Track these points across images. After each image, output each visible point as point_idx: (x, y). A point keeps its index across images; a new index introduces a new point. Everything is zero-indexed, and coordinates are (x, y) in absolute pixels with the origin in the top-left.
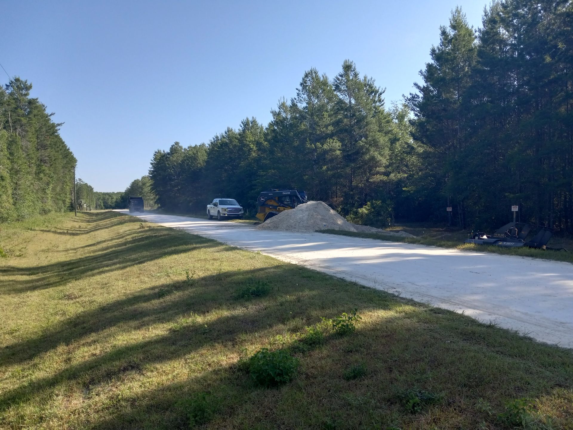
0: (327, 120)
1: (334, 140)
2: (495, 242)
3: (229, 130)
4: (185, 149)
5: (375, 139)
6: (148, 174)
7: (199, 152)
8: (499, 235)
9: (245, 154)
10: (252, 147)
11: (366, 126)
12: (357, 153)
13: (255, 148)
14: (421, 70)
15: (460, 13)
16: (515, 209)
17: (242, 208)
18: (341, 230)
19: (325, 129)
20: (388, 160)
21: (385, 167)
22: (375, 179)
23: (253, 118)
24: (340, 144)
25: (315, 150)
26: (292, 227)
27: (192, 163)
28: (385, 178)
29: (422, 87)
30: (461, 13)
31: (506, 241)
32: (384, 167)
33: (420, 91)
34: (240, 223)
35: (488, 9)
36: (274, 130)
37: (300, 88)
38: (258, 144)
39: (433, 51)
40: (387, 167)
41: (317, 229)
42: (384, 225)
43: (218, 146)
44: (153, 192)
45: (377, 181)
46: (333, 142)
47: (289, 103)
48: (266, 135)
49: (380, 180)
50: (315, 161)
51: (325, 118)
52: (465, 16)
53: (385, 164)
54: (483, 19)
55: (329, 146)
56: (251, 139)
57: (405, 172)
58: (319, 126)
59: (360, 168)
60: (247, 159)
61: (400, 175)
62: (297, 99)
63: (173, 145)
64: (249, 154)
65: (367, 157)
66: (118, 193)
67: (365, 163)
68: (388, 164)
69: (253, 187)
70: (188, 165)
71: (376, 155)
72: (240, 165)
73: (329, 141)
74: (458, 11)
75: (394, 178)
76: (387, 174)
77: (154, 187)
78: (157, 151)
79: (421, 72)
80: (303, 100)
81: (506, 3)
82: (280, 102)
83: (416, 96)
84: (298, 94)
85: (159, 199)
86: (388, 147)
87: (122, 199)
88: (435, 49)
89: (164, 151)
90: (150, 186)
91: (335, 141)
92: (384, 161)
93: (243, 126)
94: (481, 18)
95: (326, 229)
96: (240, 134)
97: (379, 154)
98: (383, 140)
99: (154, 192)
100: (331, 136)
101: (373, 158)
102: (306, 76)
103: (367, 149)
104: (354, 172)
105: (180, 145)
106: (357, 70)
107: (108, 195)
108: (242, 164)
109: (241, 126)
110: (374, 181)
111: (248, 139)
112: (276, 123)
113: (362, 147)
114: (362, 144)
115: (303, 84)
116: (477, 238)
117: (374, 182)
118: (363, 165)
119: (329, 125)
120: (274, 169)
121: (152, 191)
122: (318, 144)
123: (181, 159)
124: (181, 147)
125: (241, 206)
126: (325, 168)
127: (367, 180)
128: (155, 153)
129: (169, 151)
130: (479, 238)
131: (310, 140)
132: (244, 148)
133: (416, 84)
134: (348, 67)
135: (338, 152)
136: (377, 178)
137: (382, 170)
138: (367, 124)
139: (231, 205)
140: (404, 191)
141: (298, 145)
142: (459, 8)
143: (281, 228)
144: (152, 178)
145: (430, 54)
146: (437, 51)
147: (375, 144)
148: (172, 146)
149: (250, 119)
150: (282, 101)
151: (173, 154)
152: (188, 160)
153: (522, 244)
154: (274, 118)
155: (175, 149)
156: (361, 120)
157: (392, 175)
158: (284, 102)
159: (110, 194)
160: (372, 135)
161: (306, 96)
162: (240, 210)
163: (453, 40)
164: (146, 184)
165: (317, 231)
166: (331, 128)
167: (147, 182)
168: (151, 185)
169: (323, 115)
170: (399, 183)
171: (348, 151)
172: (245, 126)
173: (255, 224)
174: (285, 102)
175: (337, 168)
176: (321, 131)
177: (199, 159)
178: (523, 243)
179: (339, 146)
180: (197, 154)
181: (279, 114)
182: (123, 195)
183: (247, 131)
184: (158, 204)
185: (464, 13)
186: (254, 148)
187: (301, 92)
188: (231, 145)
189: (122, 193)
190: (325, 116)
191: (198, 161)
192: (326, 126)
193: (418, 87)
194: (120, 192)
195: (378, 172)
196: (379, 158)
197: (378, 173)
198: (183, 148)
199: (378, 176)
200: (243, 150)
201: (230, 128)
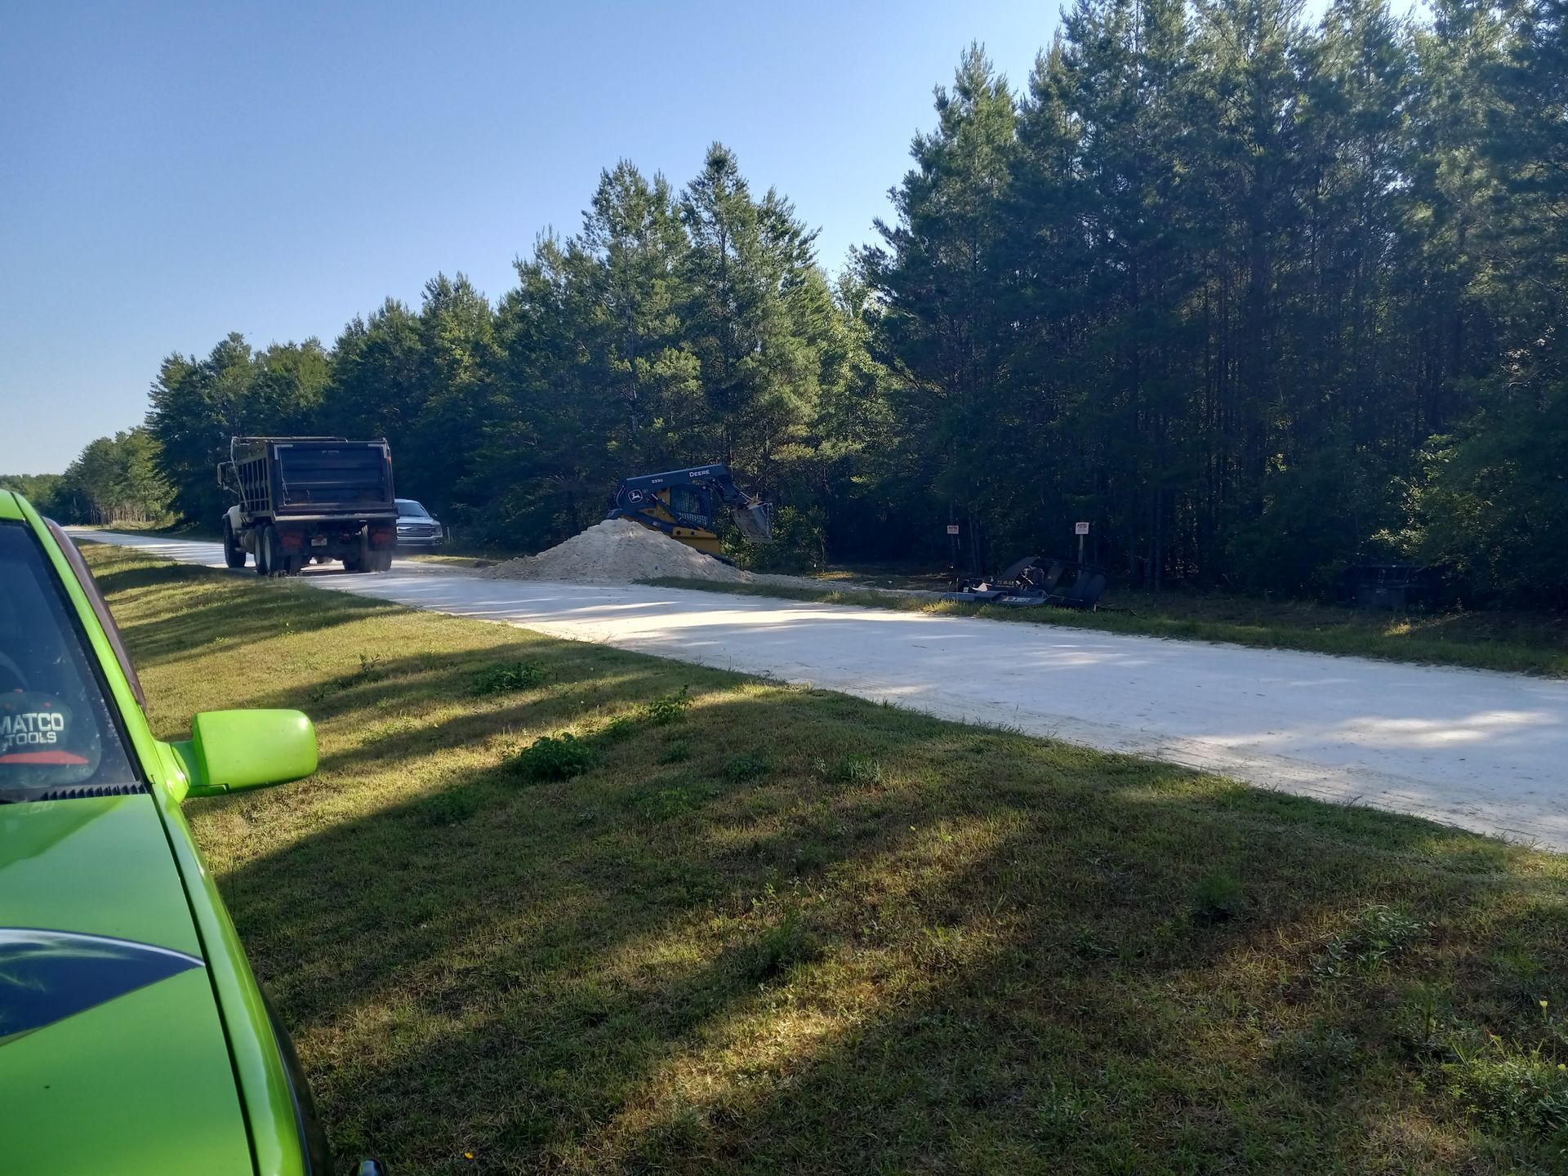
0: (661, 299)
1: (681, 350)
2: (998, 597)
3: (392, 308)
4: (259, 354)
5: (784, 354)
6: (142, 424)
7: (300, 365)
8: (1005, 582)
9: (439, 374)
10: (458, 357)
11: (763, 320)
12: (740, 387)
13: (467, 360)
14: (893, 188)
15: (980, 60)
16: (1082, 529)
17: (438, 523)
18: (694, 577)
19: (657, 323)
20: (816, 406)
21: (807, 424)
22: (784, 455)
23: (459, 275)
24: (698, 363)
25: (632, 376)
26: (576, 571)
27: (282, 394)
28: (809, 452)
29: (893, 230)
30: (983, 60)
31: (1017, 595)
32: (805, 423)
33: (887, 242)
34: (437, 563)
35: (1044, 55)
36: (523, 317)
37: (592, 210)
38: (478, 348)
39: (919, 145)
40: (812, 425)
41: (639, 577)
42: (802, 569)
43: (362, 351)
44: (160, 476)
45: (790, 459)
46: (678, 358)
47: (562, 247)
48: (499, 326)
49: (798, 457)
50: (633, 403)
51: (657, 294)
52: (990, 68)
53: (809, 416)
54: (1032, 79)
55: (669, 367)
56: (456, 333)
57: (857, 437)
58: (643, 314)
59: (746, 425)
60: (446, 388)
61: (846, 444)
62: (584, 237)
63: (225, 342)
64: (452, 375)
65: (764, 399)
66: (42, 479)
67: (762, 412)
68: (816, 417)
69: (467, 467)
70: (268, 399)
71: (785, 396)
72: (425, 406)
73: (669, 353)
74: (976, 55)
75: (829, 452)
76: (813, 441)
77: (166, 462)
78: (171, 358)
79: (892, 191)
80: (599, 242)
81: (1073, 54)
82: (541, 241)
83: (878, 254)
84: (586, 225)
85: (179, 497)
86: (815, 374)
87: (57, 495)
88: (923, 141)
89: (193, 359)
90: (152, 459)
91: (683, 354)
92: (807, 410)
93: (430, 297)
94: (1028, 77)
95: (661, 576)
96: (423, 321)
97: (794, 392)
98: (803, 355)
99: (165, 477)
100: (674, 341)
101: (779, 403)
102: (608, 181)
103: (765, 377)
104: (735, 435)
105: (246, 342)
106: (742, 173)
107: (9, 483)
108: (432, 402)
109: (426, 297)
110: (783, 459)
111: (447, 335)
112: (527, 296)
113: (753, 373)
114: (751, 364)
115: (601, 202)
116: (966, 589)
117: (782, 464)
118: (756, 419)
119: (667, 313)
120: (523, 419)
121: (157, 474)
122: (640, 361)
123: (247, 382)
124: (247, 349)
125: (435, 519)
126: (659, 423)
127: (765, 457)
128: (164, 364)
129: (209, 360)
130: (971, 591)
131: (619, 349)
132: (436, 360)
133: (878, 223)
134: (719, 164)
135: (693, 384)
136: (790, 453)
137: (802, 431)
138: (766, 314)
139: (409, 515)
140: (855, 484)
141: (589, 362)
142: (979, 47)
143: (549, 575)
144: (156, 435)
145: (912, 154)
146: (928, 144)
147: (783, 364)
148: (224, 344)
149: (452, 279)
150: (546, 237)
151: (224, 367)
152: (269, 386)
153: (1041, 600)
154: (523, 281)
155: (227, 356)
156: (749, 302)
157: (826, 446)
158: (550, 242)
159: (16, 481)
160: (776, 343)
161: (607, 232)
162: (434, 530)
163: (963, 125)
164: (137, 451)
165: (637, 582)
166: (672, 321)
167: (143, 448)
168: (156, 456)
169: (653, 286)
170: (846, 464)
171: (718, 382)
172: (437, 297)
173: (478, 565)
174: (553, 240)
175: (691, 424)
176: (648, 329)
177: (302, 384)
178: (1045, 597)
179: (694, 368)
180: (296, 368)
181: (536, 272)
182: (60, 483)
183: (443, 311)
184: (177, 512)
185: (989, 61)
186: (466, 358)
187: (595, 222)
188: (398, 348)
189: (56, 478)
190: (657, 289)
191: (298, 389)
192: (660, 316)
193: (885, 231)
194: (48, 476)
195: (793, 437)
196: (794, 401)
197: (792, 439)
198: (254, 349)
199: (792, 446)
200: (433, 363)
201: (392, 301)
